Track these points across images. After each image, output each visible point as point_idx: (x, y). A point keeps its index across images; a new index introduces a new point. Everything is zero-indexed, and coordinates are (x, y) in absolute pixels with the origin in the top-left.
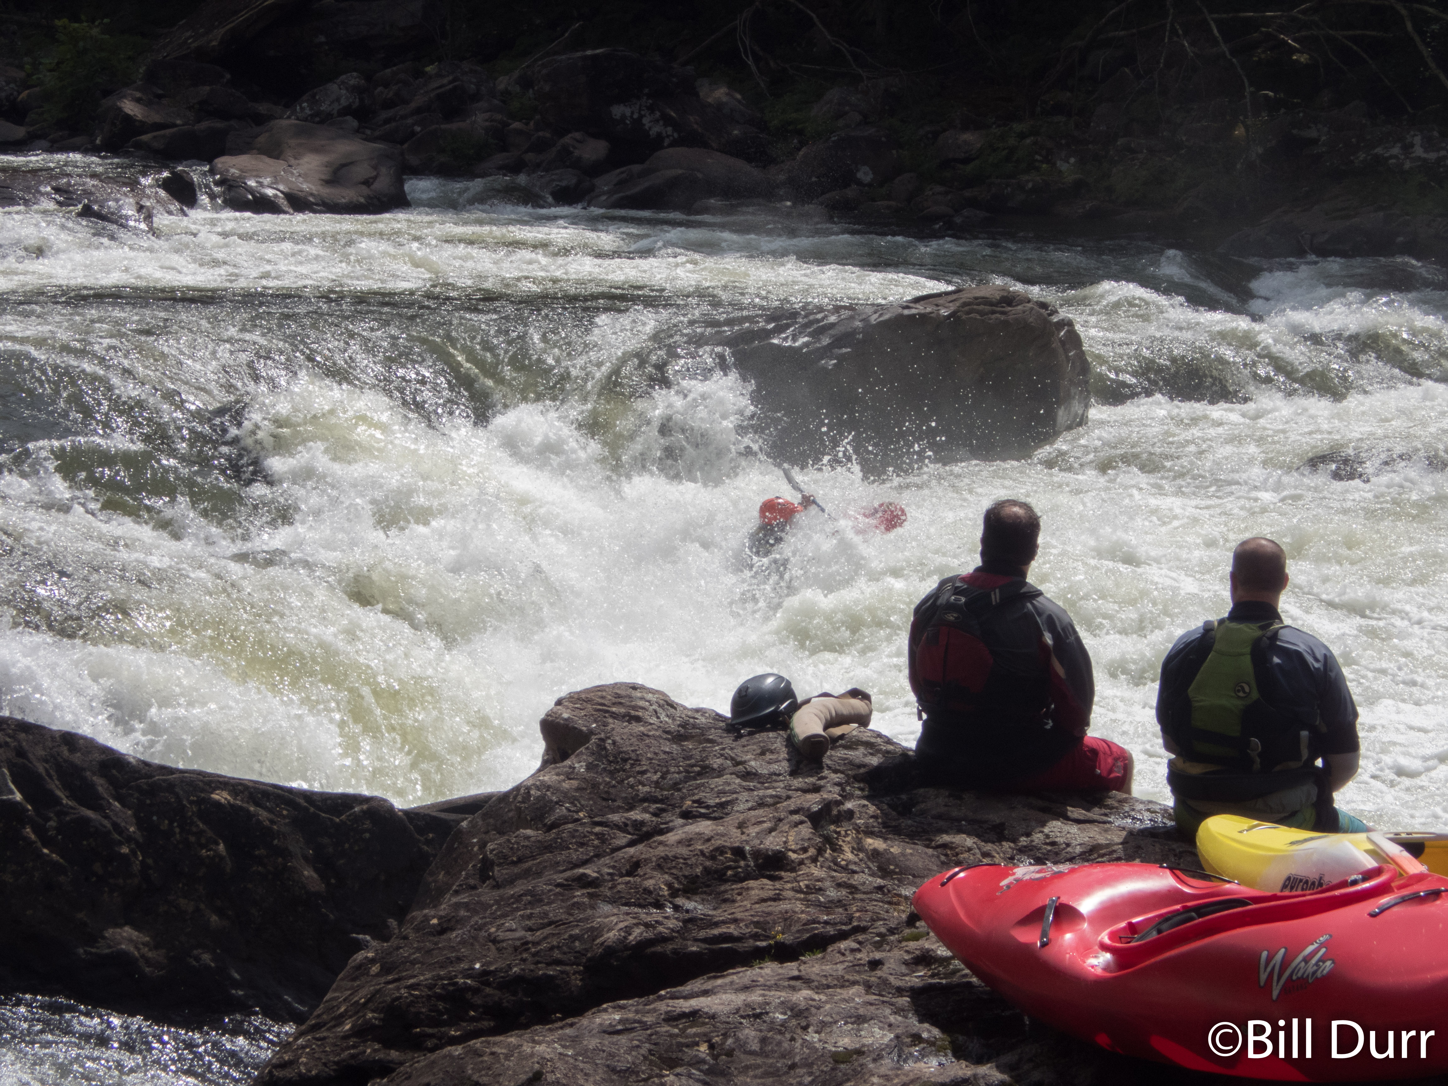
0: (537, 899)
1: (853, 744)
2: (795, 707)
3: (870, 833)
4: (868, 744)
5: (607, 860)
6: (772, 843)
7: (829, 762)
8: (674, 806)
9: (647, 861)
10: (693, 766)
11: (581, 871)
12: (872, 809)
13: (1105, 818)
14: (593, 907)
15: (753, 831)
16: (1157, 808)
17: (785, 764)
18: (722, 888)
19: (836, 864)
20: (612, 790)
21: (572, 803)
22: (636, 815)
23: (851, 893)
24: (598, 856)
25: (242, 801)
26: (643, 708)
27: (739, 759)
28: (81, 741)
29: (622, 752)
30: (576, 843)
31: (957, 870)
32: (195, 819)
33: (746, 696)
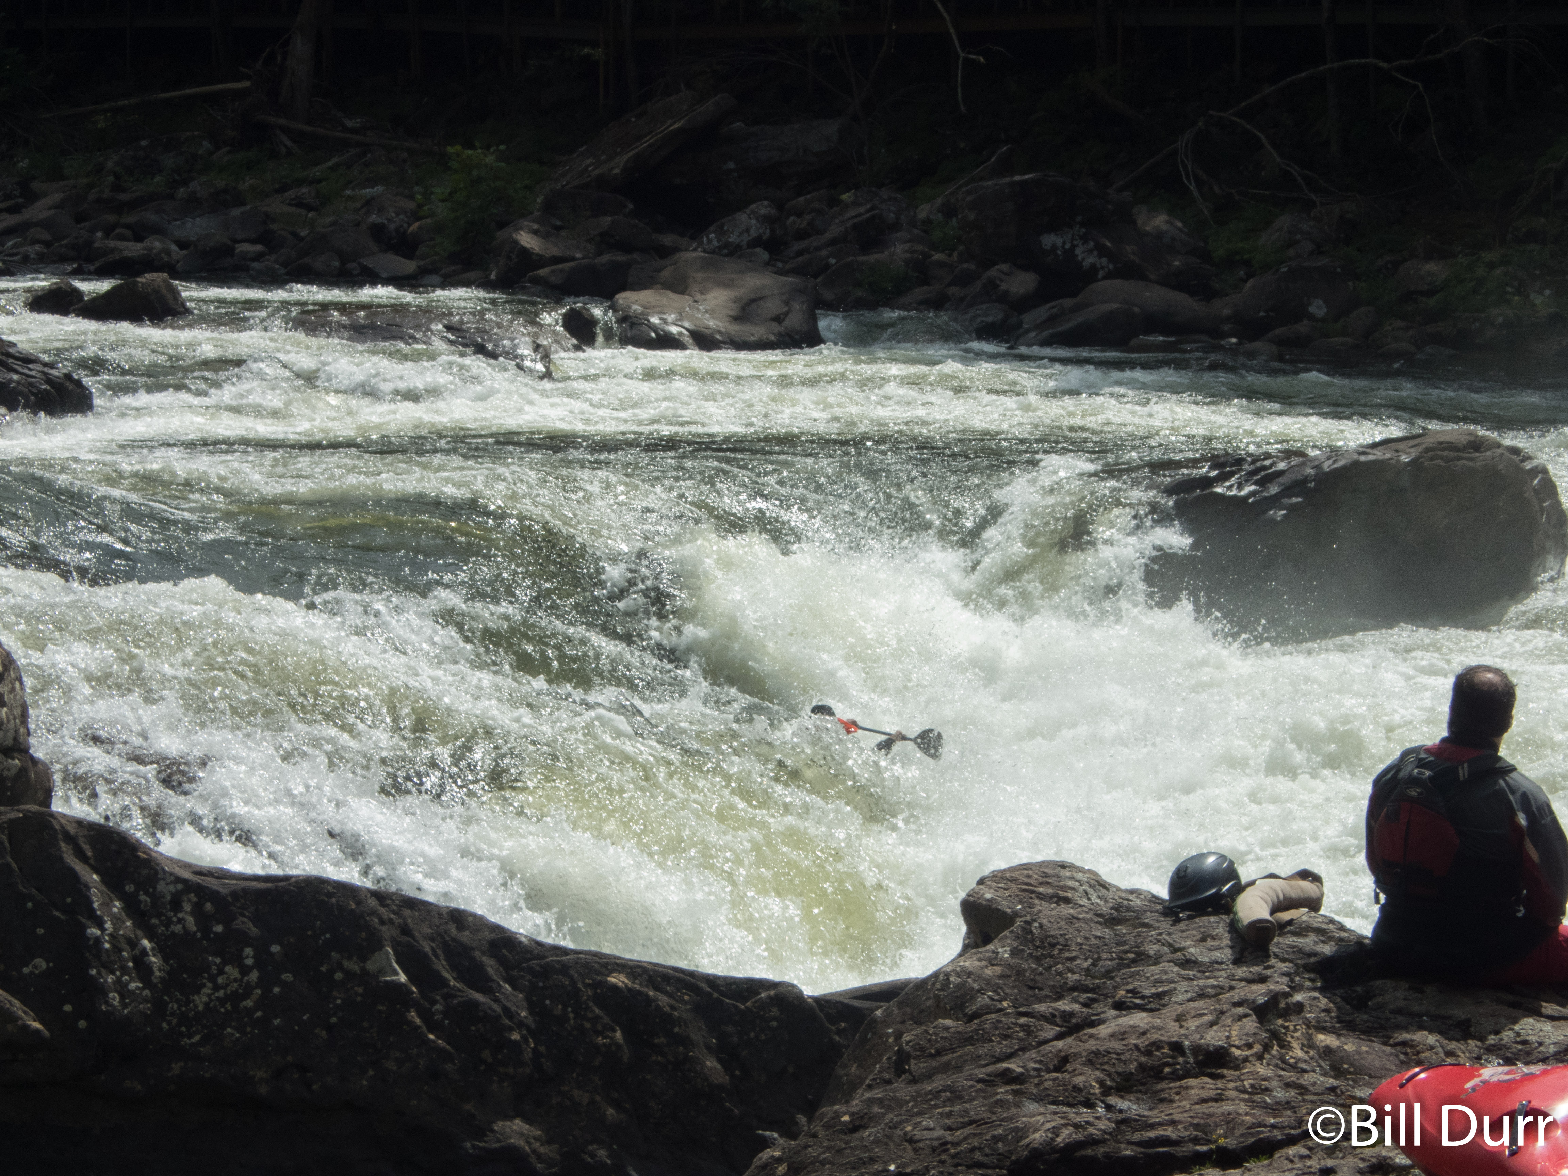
0: (956, 1095)
1: (1302, 930)
2: (1239, 889)
3: (1322, 1029)
4: (1319, 931)
5: (1033, 1054)
6: (1214, 1038)
7: (1276, 950)
8: (1106, 996)
9: (1077, 1055)
10: (1126, 952)
11: (1005, 1065)
12: (1324, 1002)
14: (1017, 1106)
15: (1192, 1024)
17: (1228, 952)
18: (1159, 1087)
19: (1284, 1061)
20: (1038, 978)
21: (995, 991)
22: (1065, 1005)
23: (1300, 1094)
24: (1023, 1049)
25: (641, 984)
26: (1073, 889)
27: (1177, 945)
28: (470, 919)
29: (1049, 937)
30: (999, 1035)
31: (1417, 1070)
32: (591, 1004)
33: (1185, 876)
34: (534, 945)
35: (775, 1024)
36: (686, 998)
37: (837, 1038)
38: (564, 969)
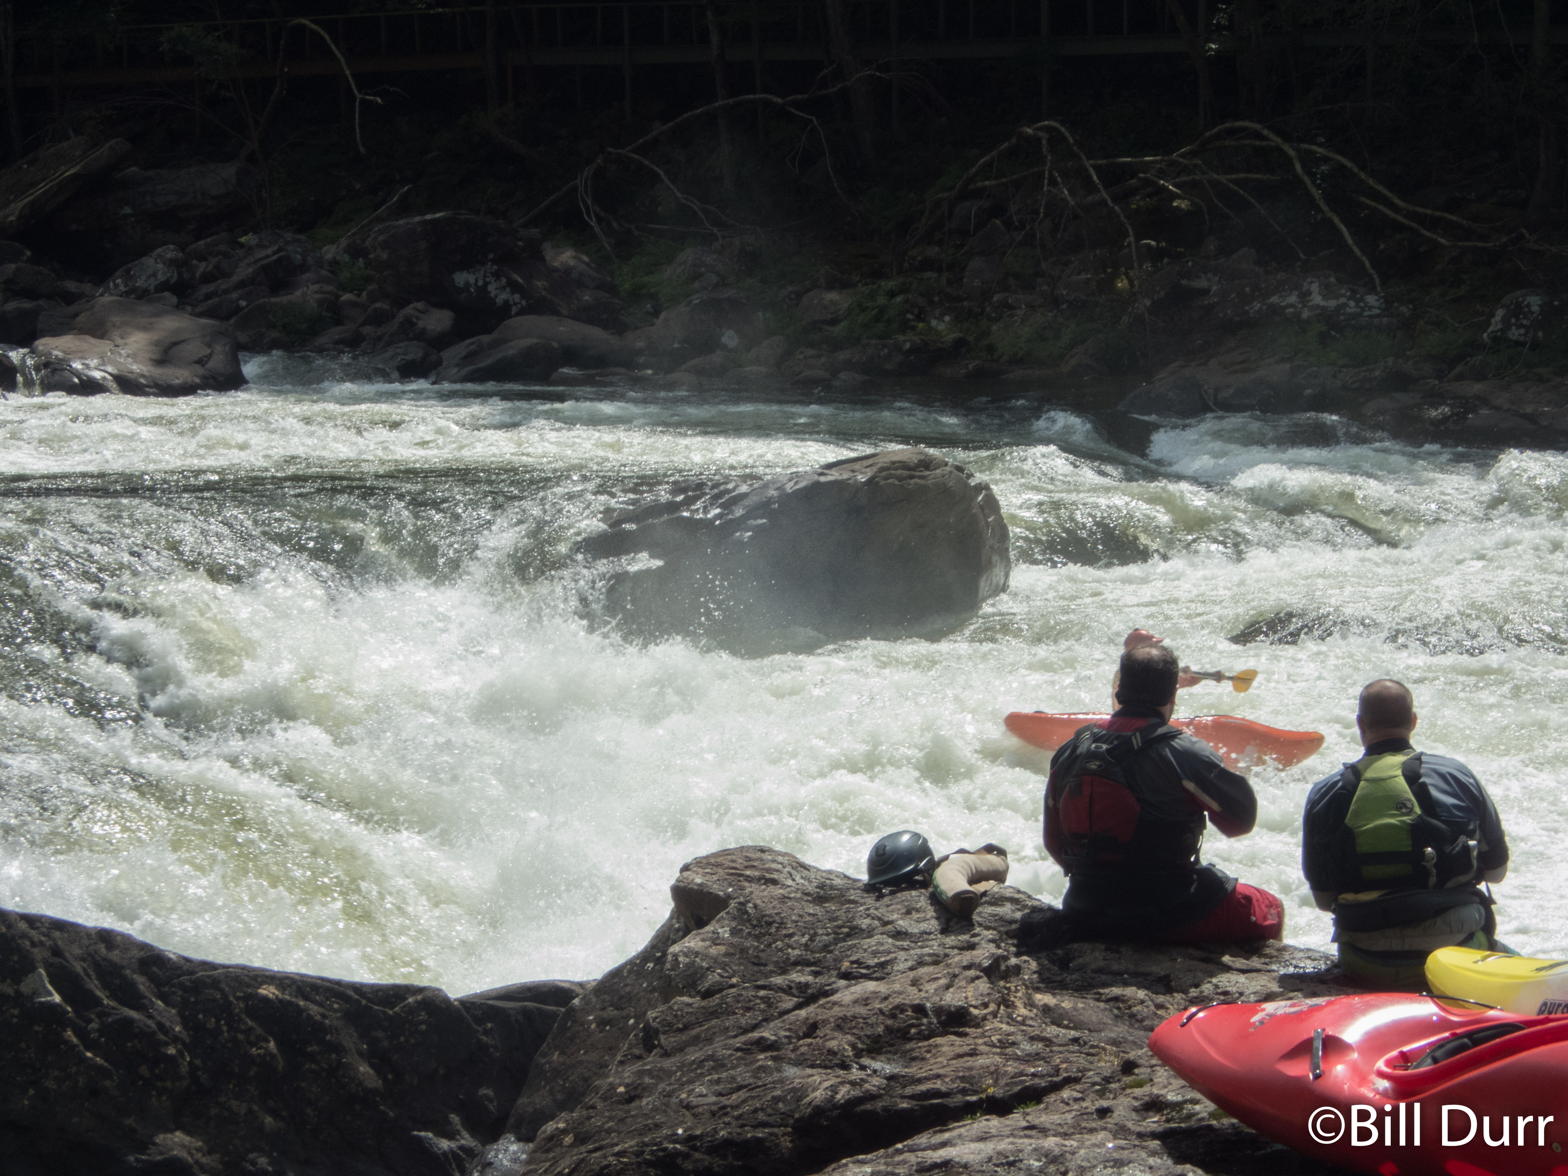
0: (719, 1065)
1: (999, 900)
2: (934, 865)
3: (1038, 990)
4: (1011, 900)
5: (777, 1023)
6: (952, 999)
7: (978, 919)
8: (828, 969)
9: (825, 1022)
10: (840, 927)
11: (756, 1035)
12: (1034, 965)
13: (1269, 967)
14: (779, 1070)
15: (931, 987)
16: (1317, 955)
17: (934, 922)
18: (908, 1046)
19: (1013, 1020)
20: (762, 955)
21: (723, 969)
22: (795, 978)
23: (1047, 1046)
24: (766, 1020)
25: (290, 995)
26: (777, 871)
27: (886, 919)
28: (119, 938)
29: (765, 916)
30: (742, 1008)
31: (1194, 1010)
32: (244, 1016)
33: (884, 854)
34: (183, 962)
35: (423, 1027)
36: (336, 1006)
37: (484, 1038)
38: (215, 983)
